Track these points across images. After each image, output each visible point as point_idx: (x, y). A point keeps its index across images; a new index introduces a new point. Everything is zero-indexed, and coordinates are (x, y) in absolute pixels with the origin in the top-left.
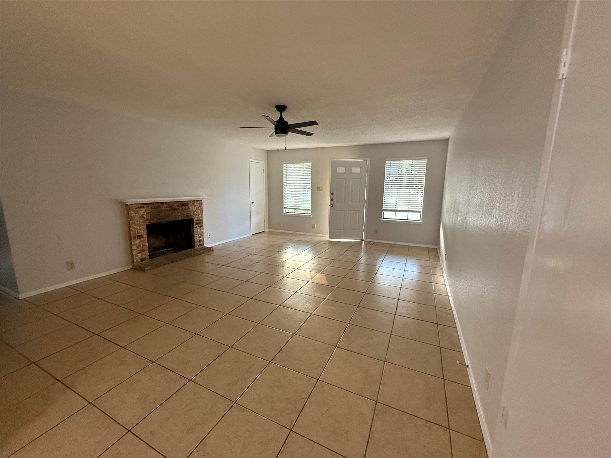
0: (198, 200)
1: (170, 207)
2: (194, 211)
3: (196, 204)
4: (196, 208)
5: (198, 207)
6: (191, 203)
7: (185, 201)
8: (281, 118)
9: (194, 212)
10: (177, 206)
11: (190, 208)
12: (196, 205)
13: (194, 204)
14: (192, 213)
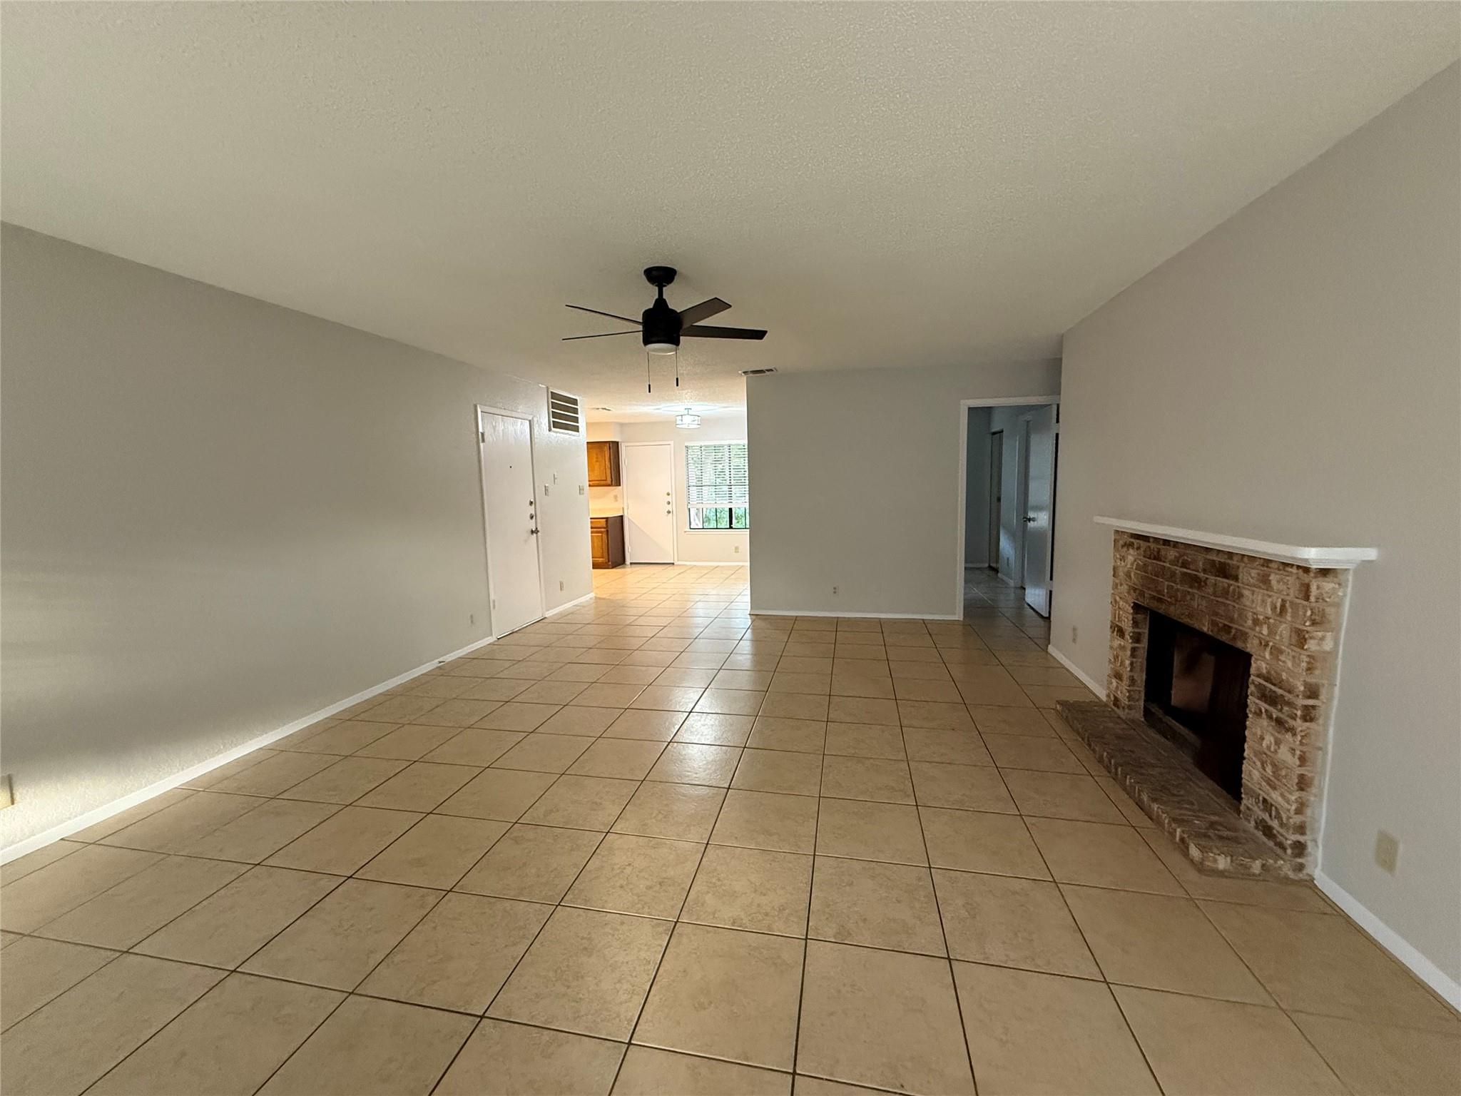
0: (1292, 565)
1: (1184, 565)
2: (1261, 617)
3: (1273, 578)
4: (1274, 608)
5: (1283, 606)
6: (1254, 573)
7: (1230, 555)
8: (661, 302)
9: (1256, 622)
10: (1205, 571)
11: (1246, 593)
12: (1272, 590)
13: (1265, 580)
14: (1250, 622)
